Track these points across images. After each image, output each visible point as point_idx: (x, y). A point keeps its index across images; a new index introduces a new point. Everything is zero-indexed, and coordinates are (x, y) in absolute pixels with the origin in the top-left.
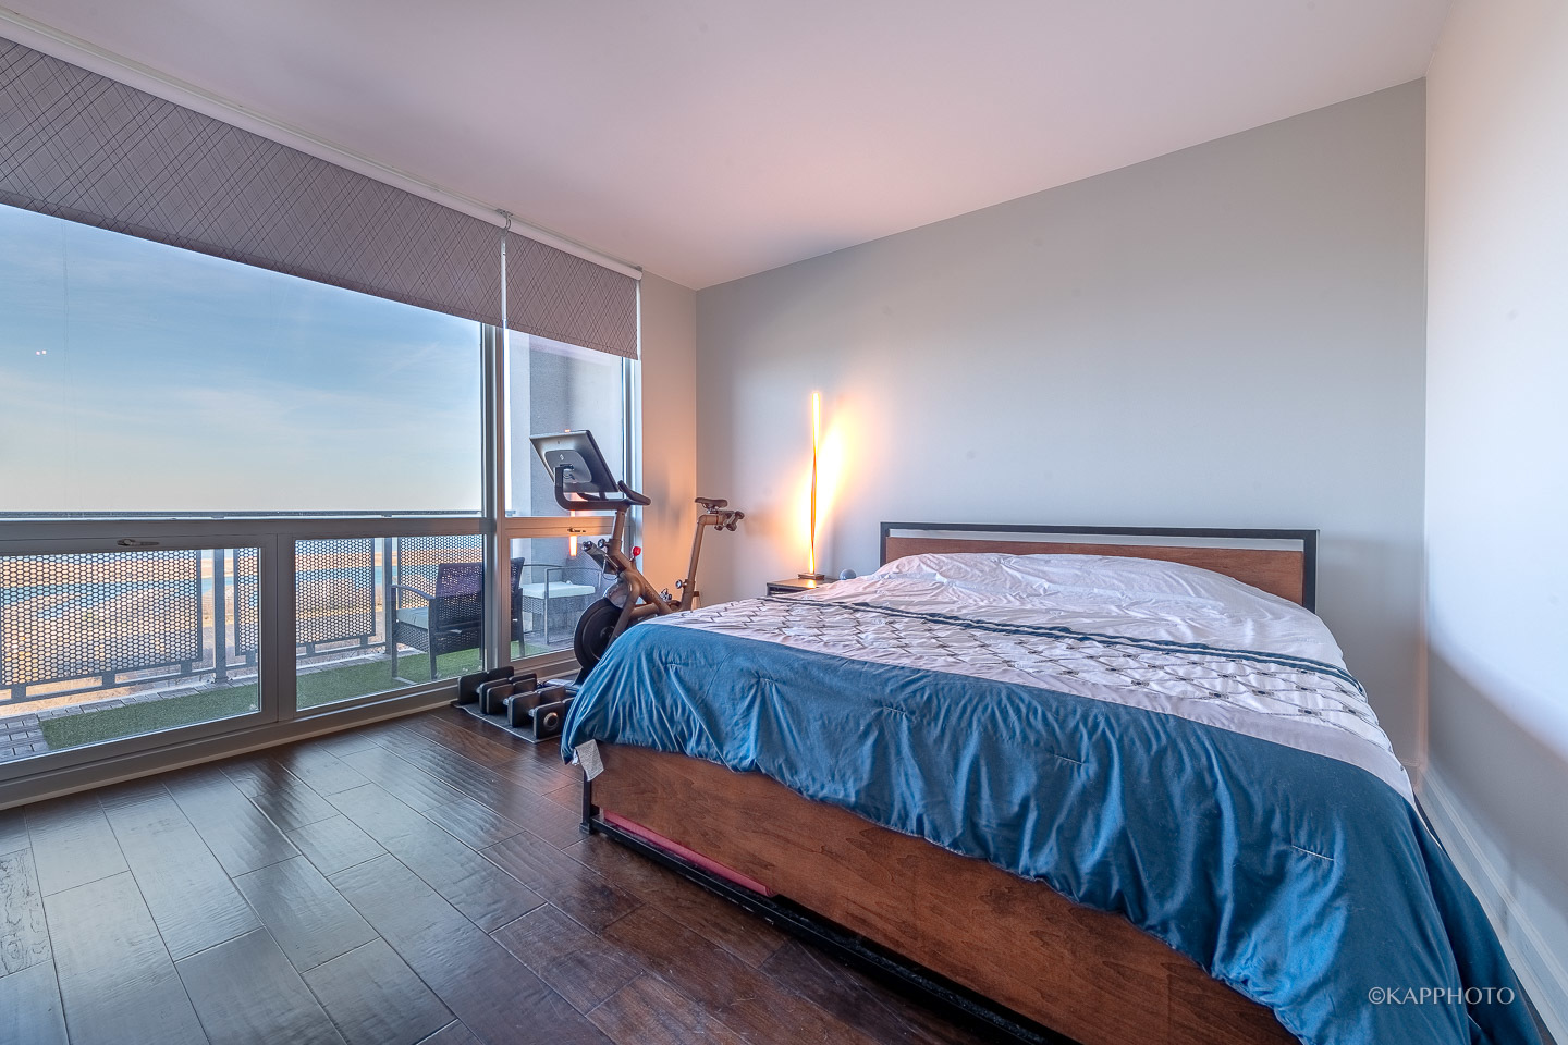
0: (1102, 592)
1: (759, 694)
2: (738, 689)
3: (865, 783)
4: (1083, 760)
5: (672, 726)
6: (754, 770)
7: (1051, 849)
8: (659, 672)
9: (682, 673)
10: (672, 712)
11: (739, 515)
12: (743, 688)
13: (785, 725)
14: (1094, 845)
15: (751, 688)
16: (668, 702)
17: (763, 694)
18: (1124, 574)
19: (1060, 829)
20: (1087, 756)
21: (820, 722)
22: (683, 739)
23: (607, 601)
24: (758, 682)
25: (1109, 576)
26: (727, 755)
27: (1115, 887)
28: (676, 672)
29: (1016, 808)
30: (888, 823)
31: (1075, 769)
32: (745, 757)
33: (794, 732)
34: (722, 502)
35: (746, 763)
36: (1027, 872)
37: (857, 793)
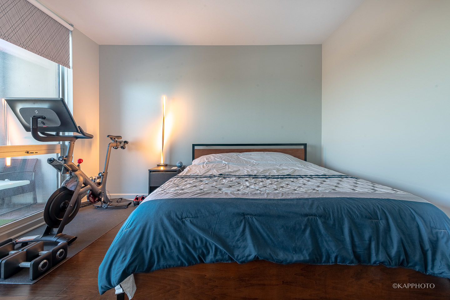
0: (270, 162)
1: (247, 223)
2: (234, 223)
3: (311, 250)
4: (379, 219)
5: (195, 251)
6: (256, 259)
7: (382, 252)
8: (179, 225)
9: (195, 222)
10: (194, 244)
11: (126, 142)
12: (237, 222)
13: (265, 235)
14: (393, 246)
15: (241, 221)
16: (190, 239)
17: (249, 223)
18: (273, 157)
19: (382, 244)
20: (381, 217)
21: (282, 229)
22: (203, 256)
23: (64, 188)
24: (244, 218)
25: (269, 158)
26: (238, 257)
27: (402, 258)
28: (191, 222)
29: (367, 242)
30: (321, 262)
31: (379, 223)
32: (249, 255)
33: (271, 236)
34: (119, 137)
35: (251, 257)
36: (375, 263)
37: (309, 255)
